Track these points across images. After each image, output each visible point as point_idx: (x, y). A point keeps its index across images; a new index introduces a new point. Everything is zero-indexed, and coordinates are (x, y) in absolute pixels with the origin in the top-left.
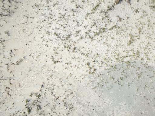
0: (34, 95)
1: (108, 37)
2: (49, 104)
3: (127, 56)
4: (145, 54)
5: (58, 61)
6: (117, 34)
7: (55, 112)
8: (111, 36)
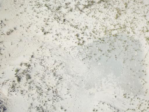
0: (24, 64)
1: (97, 10)
2: (39, 74)
3: (114, 30)
4: (131, 28)
5: (48, 32)
6: (105, 8)
7: (45, 82)
8: (99, 9)
